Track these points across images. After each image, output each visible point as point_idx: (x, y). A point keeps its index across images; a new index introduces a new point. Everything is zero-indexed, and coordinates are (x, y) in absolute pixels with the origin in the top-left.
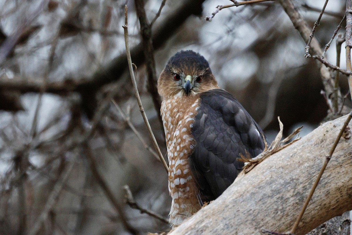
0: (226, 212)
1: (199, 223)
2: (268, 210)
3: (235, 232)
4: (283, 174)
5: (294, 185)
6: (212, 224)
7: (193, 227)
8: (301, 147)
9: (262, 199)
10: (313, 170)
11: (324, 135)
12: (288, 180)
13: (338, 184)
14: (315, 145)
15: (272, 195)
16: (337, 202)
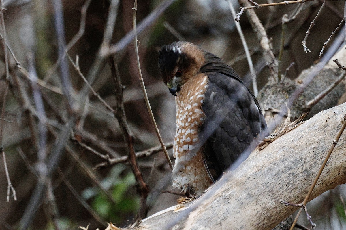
0: (248, 183)
1: (225, 191)
2: (282, 183)
3: (256, 200)
4: (294, 153)
5: (303, 163)
6: (236, 193)
7: (220, 194)
8: (307, 130)
9: (277, 174)
10: (318, 151)
11: (327, 121)
12: (298, 159)
13: (337, 164)
14: (319, 130)
15: (285, 170)
16: (335, 178)
